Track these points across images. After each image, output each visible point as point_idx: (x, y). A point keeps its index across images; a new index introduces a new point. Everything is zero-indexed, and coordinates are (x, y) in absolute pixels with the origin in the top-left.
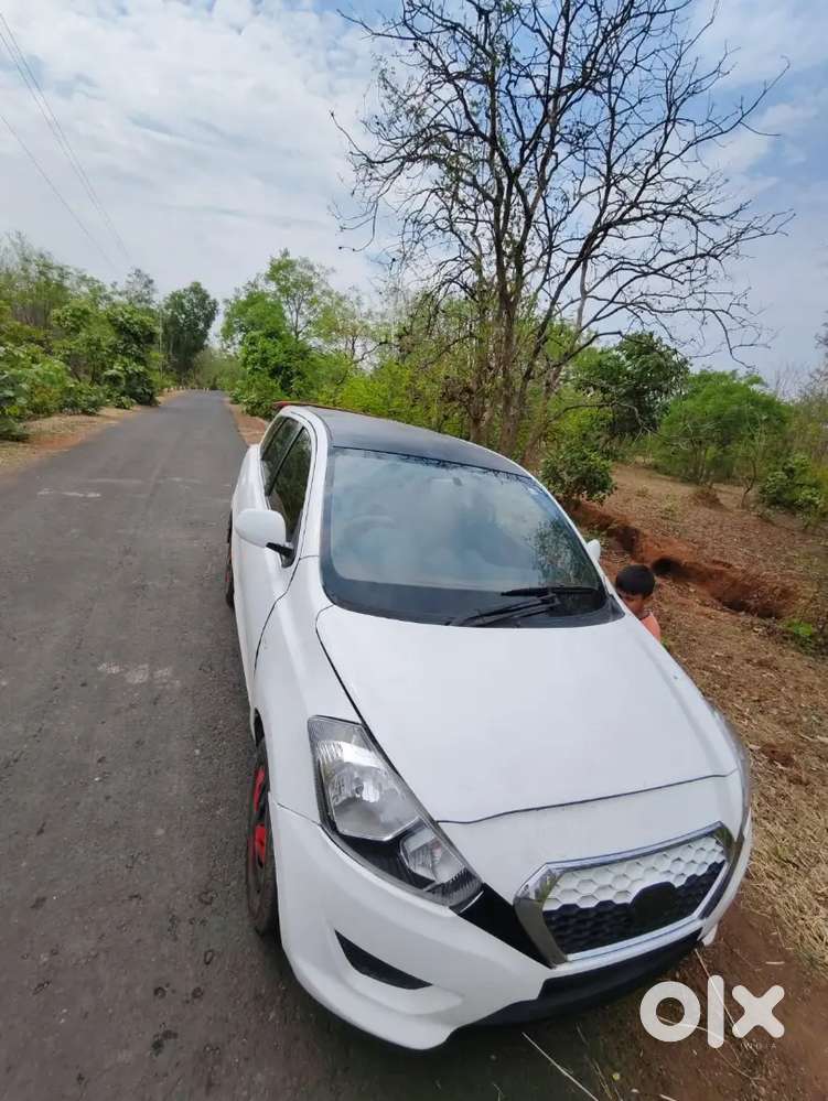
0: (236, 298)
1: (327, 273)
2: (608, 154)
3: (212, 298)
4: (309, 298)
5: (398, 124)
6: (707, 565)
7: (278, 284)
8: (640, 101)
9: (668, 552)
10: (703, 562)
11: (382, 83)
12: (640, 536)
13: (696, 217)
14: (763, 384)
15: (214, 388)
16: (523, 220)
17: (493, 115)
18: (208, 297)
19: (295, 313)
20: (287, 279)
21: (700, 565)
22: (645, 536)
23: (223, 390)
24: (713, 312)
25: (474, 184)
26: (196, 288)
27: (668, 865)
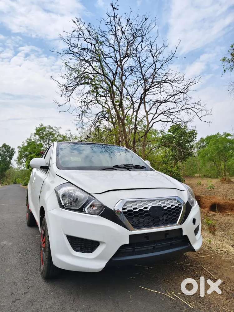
0: (23, 145)
1: (58, 129)
2: (142, 73)
3: (11, 148)
4: (53, 139)
5: (73, 75)
6: (230, 202)
7: (40, 136)
8: (147, 58)
9: (214, 201)
10: (228, 201)
11: (66, 66)
12: (201, 198)
13: (170, 82)
14: (231, 136)
15: (15, 183)
16: (120, 94)
17: (102, 68)
18: (10, 147)
19: (47, 145)
20: (43, 133)
21: (228, 203)
22: (203, 197)
23: (19, 183)
24: (190, 108)
25: (101, 88)
26: (5, 146)
27: (160, 203)
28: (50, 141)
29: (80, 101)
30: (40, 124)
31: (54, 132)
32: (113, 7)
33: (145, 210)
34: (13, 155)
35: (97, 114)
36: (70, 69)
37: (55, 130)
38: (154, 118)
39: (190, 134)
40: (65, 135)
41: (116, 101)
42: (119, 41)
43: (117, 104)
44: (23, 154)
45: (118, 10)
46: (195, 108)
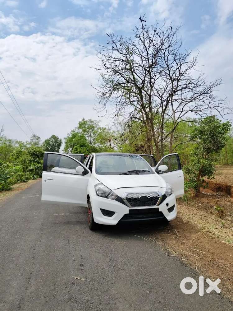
1: (98, 122)
4: (93, 131)
7: (82, 129)
11: (102, 78)
18: (58, 139)
19: (89, 137)
20: (85, 127)
24: (213, 107)
26: (53, 137)
27: (147, 195)
28: (92, 134)
29: (115, 103)
30: (83, 119)
31: (95, 125)
32: (141, 20)
33: (138, 198)
34: (61, 145)
35: (131, 113)
36: (106, 80)
37: (95, 123)
38: (180, 117)
39: (224, 125)
40: (104, 127)
41: (145, 104)
42: (147, 50)
43: (147, 106)
44: (69, 145)
45: (145, 21)
46: (218, 106)
